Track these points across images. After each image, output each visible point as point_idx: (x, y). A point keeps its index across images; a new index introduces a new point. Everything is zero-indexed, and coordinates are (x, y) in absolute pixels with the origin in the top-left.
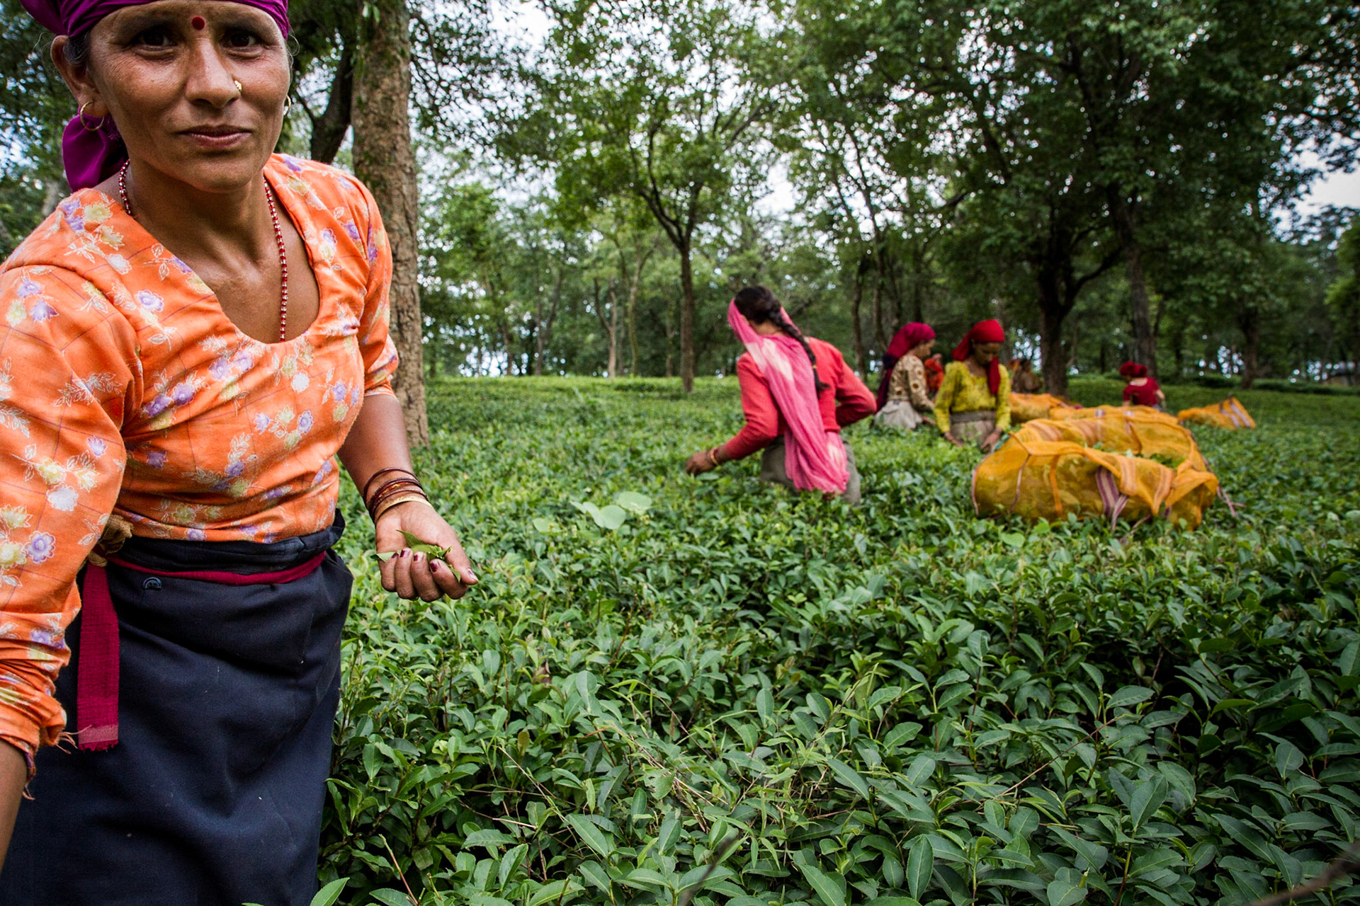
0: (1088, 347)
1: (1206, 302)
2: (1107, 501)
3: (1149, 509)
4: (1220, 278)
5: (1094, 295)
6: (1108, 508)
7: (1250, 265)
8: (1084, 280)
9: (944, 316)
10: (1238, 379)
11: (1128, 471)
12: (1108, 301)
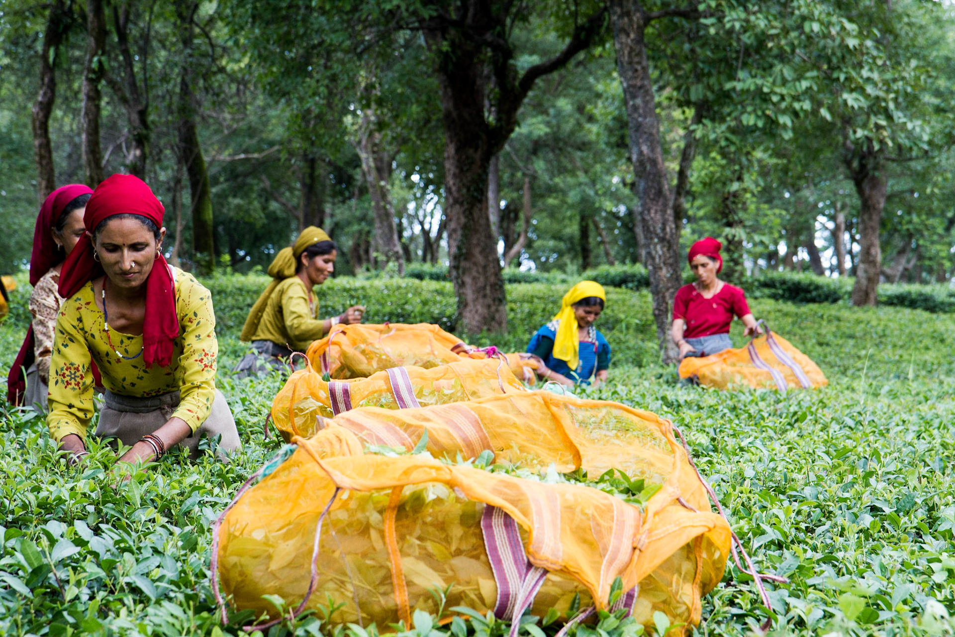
0: (552, 213)
1: (772, 124)
2: (504, 580)
3: (588, 594)
4: (800, 78)
5: (564, 104)
6: (506, 597)
7: (859, 51)
8: (535, 72)
9: (249, 142)
10: (849, 283)
11: (547, 515)
12: (591, 119)
